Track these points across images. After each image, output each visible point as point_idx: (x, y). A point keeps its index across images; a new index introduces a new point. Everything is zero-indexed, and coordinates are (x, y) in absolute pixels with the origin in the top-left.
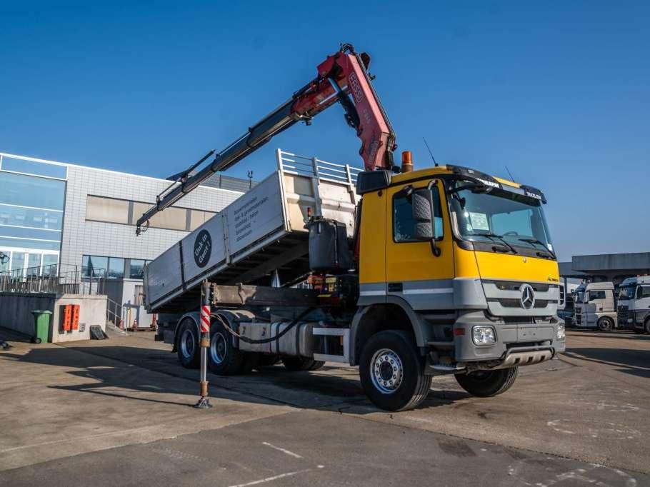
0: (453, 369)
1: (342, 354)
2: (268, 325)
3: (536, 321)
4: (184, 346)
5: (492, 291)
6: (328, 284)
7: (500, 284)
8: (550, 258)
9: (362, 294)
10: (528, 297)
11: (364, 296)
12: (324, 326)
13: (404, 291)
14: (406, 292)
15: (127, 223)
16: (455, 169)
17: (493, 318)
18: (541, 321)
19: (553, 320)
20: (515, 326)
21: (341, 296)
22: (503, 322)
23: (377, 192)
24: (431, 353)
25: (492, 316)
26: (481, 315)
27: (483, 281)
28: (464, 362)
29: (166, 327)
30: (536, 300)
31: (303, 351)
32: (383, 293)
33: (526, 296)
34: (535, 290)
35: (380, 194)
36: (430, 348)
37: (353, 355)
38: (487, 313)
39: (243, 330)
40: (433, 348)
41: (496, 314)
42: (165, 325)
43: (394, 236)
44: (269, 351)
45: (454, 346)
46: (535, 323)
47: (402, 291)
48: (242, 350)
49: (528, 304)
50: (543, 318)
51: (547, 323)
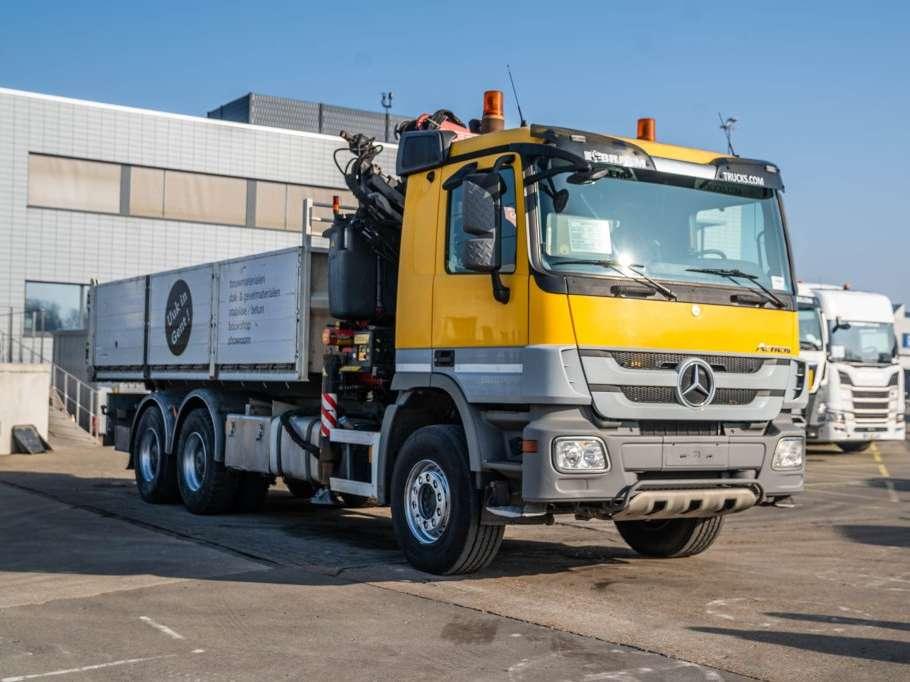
0: (519, 515)
1: (370, 482)
2: (268, 419)
3: (727, 430)
4: (145, 458)
5: (607, 371)
6: (358, 345)
7: (624, 359)
8: (768, 305)
9: (400, 368)
10: (697, 384)
11: (401, 373)
12: (347, 425)
13: (456, 366)
14: (460, 368)
15: (117, 211)
16: (549, 134)
17: (606, 423)
18: (738, 431)
19: (771, 429)
20: (658, 439)
21: (375, 369)
22: (636, 431)
23: (426, 174)
24: (492, 484)
25: (604, 419)
26: (576, 416)
27: (581, 353)
28: (543, 504)
29: (120, 419)
30: (718, 389)
31: (315, 473)
32: (427, 368)
33: (693, 382)
34: (717, 368)
35: (431, 178)
36: (491, 475)
37: (382, 484)
38: (591, 412)
39: (231, 428)
40: (496, 475)
41: (611, 416)
42: (119, 416)
43: (447, 258)
44: (267, 471)
45: (520, 473)
46: (723, 433)
47: (453, 366)
48: (229, 467)
49: (697, 397)
50: (745, 425)
51: (759, 436)
